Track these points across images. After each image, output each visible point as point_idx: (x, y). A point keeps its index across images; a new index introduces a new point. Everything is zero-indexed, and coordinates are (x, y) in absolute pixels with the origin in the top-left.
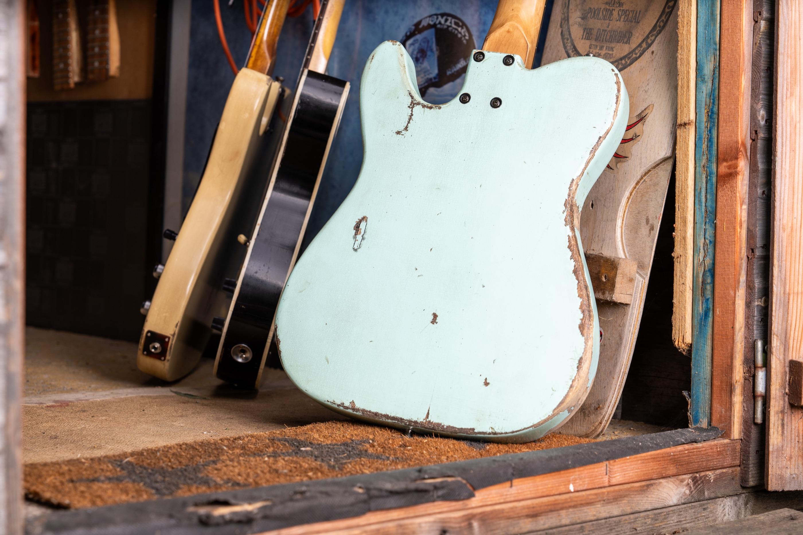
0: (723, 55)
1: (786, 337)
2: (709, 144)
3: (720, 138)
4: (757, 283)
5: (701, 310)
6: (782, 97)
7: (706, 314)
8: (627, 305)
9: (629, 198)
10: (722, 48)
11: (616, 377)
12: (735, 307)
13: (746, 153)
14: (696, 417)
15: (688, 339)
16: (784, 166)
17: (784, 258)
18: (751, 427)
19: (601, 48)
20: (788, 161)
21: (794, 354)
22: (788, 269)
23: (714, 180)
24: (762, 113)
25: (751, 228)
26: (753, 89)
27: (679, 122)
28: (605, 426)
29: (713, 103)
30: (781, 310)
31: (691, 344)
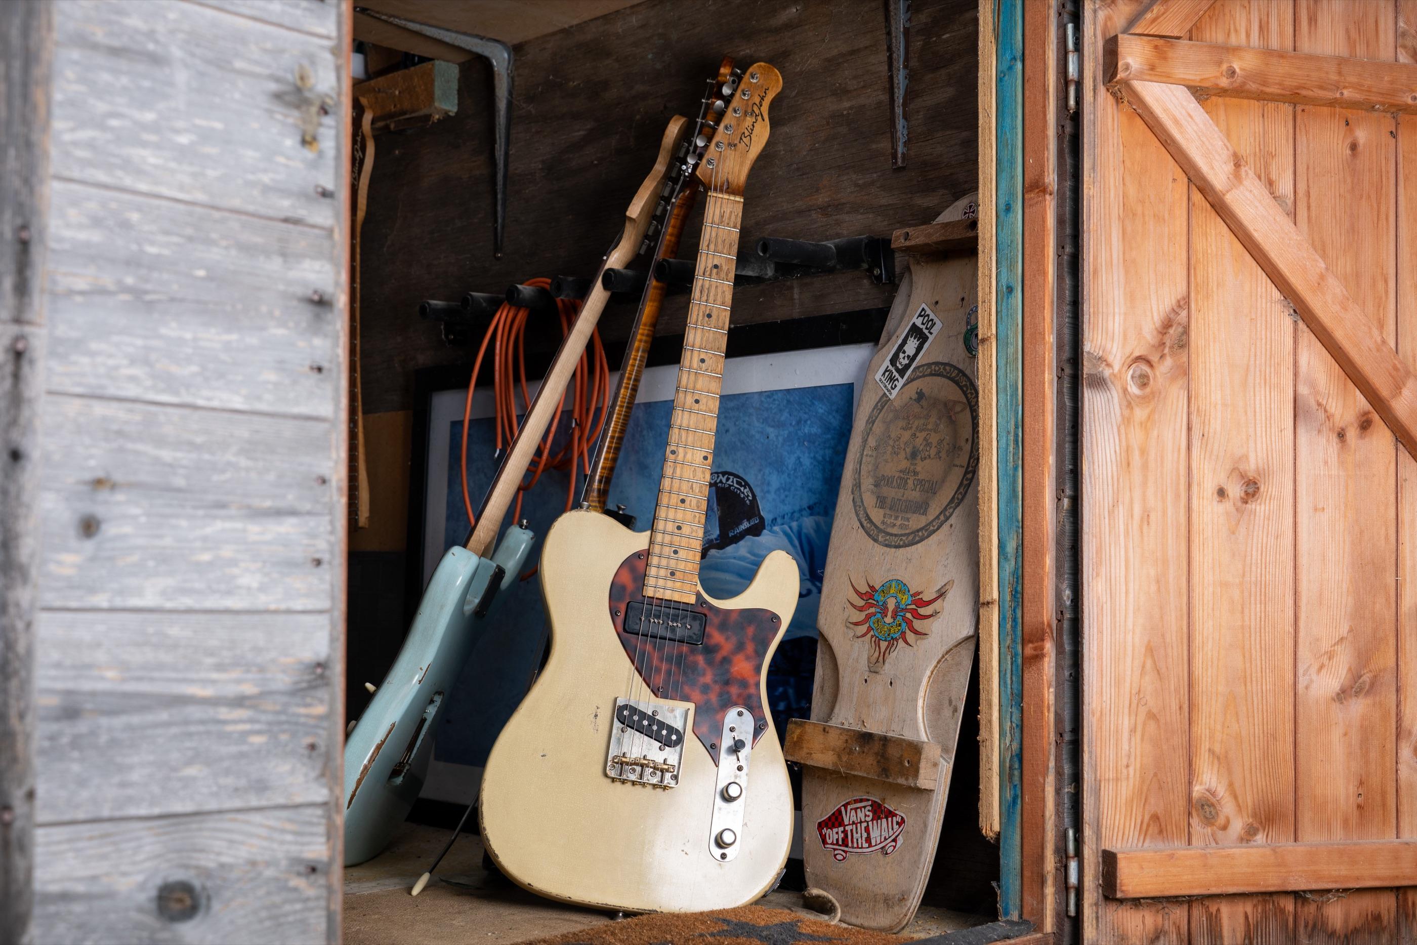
0: (1025, 534)
1: (1098, 826)
2: (1014, 624)
3: (1025, 618)
4: (1067, 769)
5: (1008, 796)
6: (1088, 578)
7: (1014, 801)
8: (931, 791)
9: (930, 677)
10: (1025, 526)
11: (921, 866)
12: (1044, 795)
13: (1052, 633)
14: (1006, 909)
15: (996, 827)
16: (1091, 649)
17: (1094, 744)
18: (1064, 920)
19: (896, 518)
20: (1095, 643)
21: (1107, 843)
22: (1098, 755)
23: (1020, 661)
24: (1067, 593)
25: (1059, 712)
26: (1057, 568)
27: (981, 600)
28: (910, 918)
29: (1017, 582)
30: (1093, 798)
31: (999, 833)
